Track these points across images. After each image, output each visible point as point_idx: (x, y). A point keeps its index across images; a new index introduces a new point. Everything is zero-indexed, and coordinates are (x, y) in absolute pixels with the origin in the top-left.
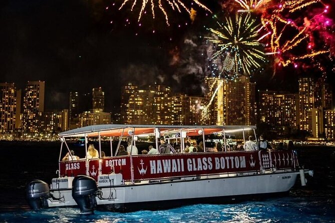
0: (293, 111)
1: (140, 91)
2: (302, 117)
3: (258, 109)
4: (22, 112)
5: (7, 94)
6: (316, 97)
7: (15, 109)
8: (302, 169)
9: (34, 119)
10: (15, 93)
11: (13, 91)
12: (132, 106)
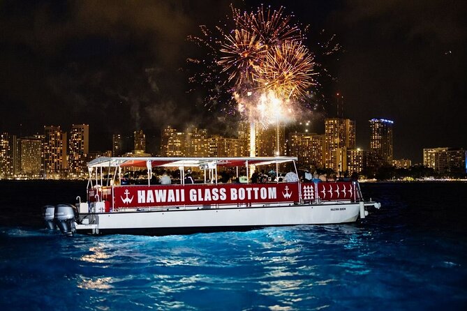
0: (319, 151)
1: (178, 134)
2: (328, 157)
3: (288, 149)
4: (68, 154)
5: (53, 136)
6: (340, 138)
7: (61, 151)
8: (362, 201)
9: (80, 160)
10: (61, 135)
11: (58, 134)
12: (171, 148)
